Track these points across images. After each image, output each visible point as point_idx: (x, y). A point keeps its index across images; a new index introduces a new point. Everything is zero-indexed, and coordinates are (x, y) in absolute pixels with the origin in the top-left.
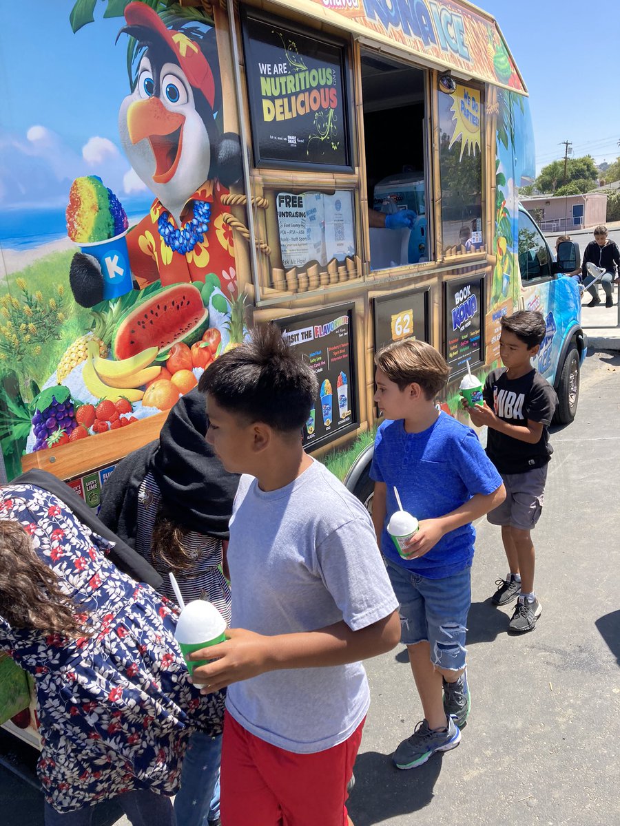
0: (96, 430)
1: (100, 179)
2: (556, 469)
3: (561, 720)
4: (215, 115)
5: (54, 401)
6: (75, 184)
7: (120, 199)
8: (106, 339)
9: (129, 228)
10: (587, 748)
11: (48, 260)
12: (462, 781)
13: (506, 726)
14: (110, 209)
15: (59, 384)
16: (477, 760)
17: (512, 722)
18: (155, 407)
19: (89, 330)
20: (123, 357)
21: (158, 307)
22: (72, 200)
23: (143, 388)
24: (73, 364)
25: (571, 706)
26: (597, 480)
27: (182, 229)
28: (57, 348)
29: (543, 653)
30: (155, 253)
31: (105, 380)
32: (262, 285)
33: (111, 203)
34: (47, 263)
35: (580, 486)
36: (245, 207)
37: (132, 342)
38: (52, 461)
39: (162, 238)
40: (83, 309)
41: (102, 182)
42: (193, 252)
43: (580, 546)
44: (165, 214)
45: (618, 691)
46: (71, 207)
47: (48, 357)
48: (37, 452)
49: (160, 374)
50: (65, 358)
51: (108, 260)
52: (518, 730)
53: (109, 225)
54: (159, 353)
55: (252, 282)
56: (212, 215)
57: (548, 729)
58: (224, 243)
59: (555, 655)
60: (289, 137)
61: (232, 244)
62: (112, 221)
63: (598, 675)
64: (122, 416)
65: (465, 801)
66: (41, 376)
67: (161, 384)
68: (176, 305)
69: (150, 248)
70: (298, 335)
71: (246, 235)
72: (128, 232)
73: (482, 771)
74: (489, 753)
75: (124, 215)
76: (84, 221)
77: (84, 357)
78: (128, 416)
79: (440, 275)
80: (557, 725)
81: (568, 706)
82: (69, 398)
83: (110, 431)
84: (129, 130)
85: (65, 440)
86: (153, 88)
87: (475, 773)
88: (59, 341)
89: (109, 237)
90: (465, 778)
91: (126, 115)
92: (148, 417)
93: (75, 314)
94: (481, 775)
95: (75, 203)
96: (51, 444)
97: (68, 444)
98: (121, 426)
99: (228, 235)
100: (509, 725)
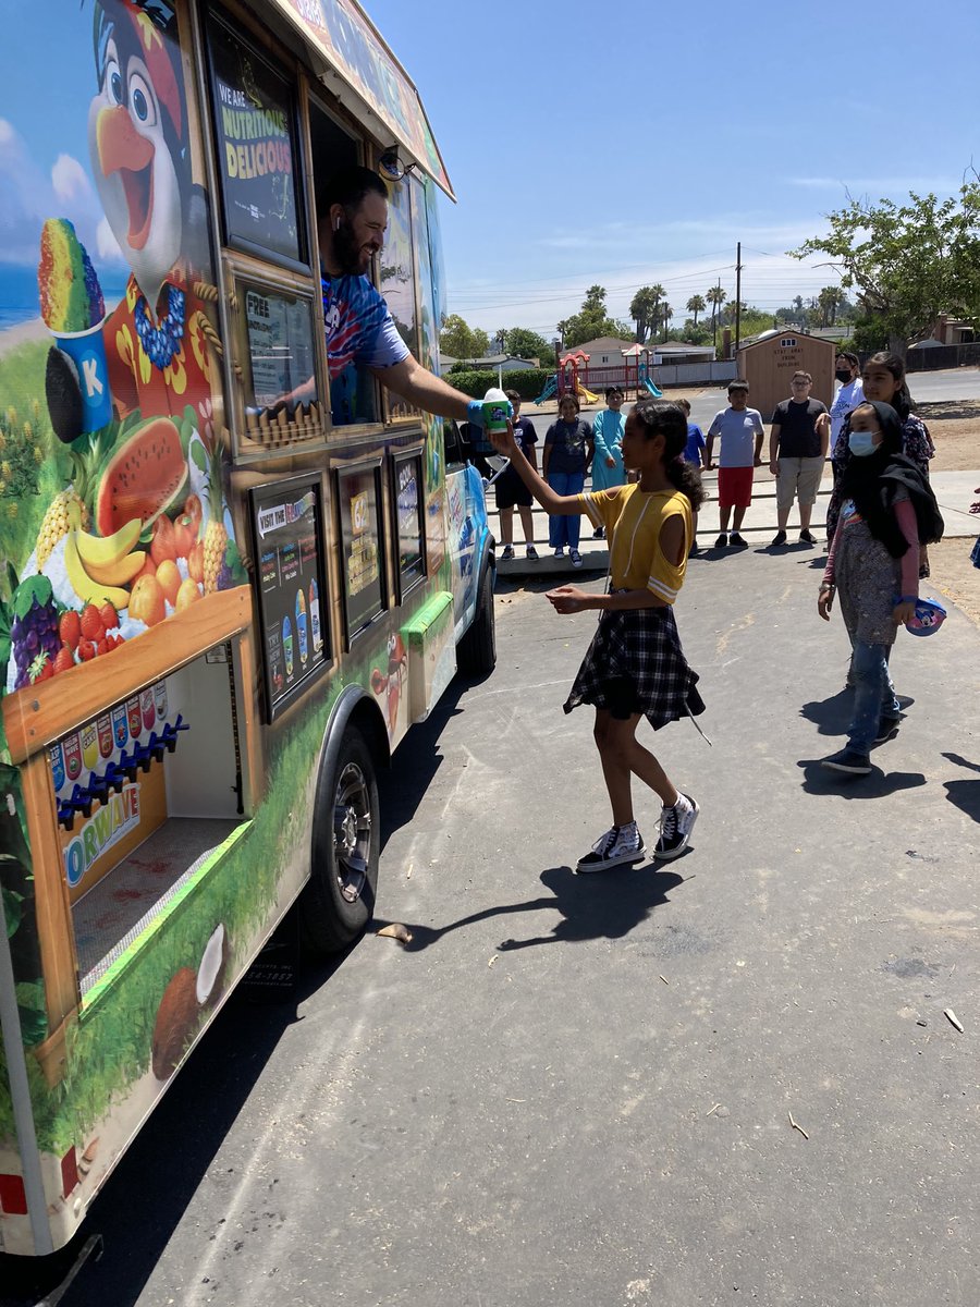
0: (83, 657)
1: (72, 226)
2: (509, 726)
3: (698, 1013)
4: (183, 152)
5: (35, 603)
6: (46, 228)
7: (96, 266)
8: (87, 500)
9: (107, 315)
10: (748, 1033)
11: (20, 354)
12: (623, 1117)
13: (637, 1039)
14: (85, 279)
15: (40, 573)
16: (625, 1088)
17: (643, 1032)
18: (141, 621)
19: (69, 482)
20: (107, 534)
21: (140, 452)
22: (44, 255)
23: (128, 586)
24: (54, 539)
25: (701, 994)
26: (570, 734)
27: (159, 329)
28: (36, 509)
29: (632, 945)
30: (134, 362)
31: (90, 570)
32: (239, 432)
33: (86, 270)
34: (19, 358)
35: (554, 743)
36: (217, 305)
37: (115, 508)
38: (36, 707)
39: (139, 339)
40: (61, 444)
41: (74, 231)
42: (170, 368)
43: (598, 814)
44: (142, 301)
45: (743, 963)
46: (43, 265)
47: (26, 522)
48: (19, 692)
49: (145, 565)
50: (44, 530)
51: (85, 364)
52: (655, 1039)
53: (85, 307)
54: (143, 529)
55: (228, 425)
56: (186, 311)
57: (690, 1027)
58: (199, 358)
59: (647, 944)
60: (252, 207)
61: (207, 363)
62: (88, 302)
63: (711, 953)
64: (108, 632)
65: (642, 1138)
66: (19, 557)
67: (146, 582)
68: (157, 450)
69: (128, 352)
70: (272, 515)
71: (219, 349)
72: (106, 322)
73: (641, 1097)
74: (635, 1075)
75: (100, 294)
76: (58, 294)
77: (65, 528)
78: (113, 633)
79: (387, 444)
80: (698, 1019)
81: (697, 996)
82: (51, 597)
83: (97, 658)
84: (100, 150)
85: (48, 672)
86: (120, 89)
87: (633, 1103)
88: (37, 497)
89: (86, 328)
90: (624, 1112)
91: (95, 126)
92: (134, 638)
93: (52, 452)
94: (642, 1102)
95: (47, 262)
96: (33, 677)
97: (51, 679)
98: (108, 651)
99: (202, 346)
100: (641, 1038)
